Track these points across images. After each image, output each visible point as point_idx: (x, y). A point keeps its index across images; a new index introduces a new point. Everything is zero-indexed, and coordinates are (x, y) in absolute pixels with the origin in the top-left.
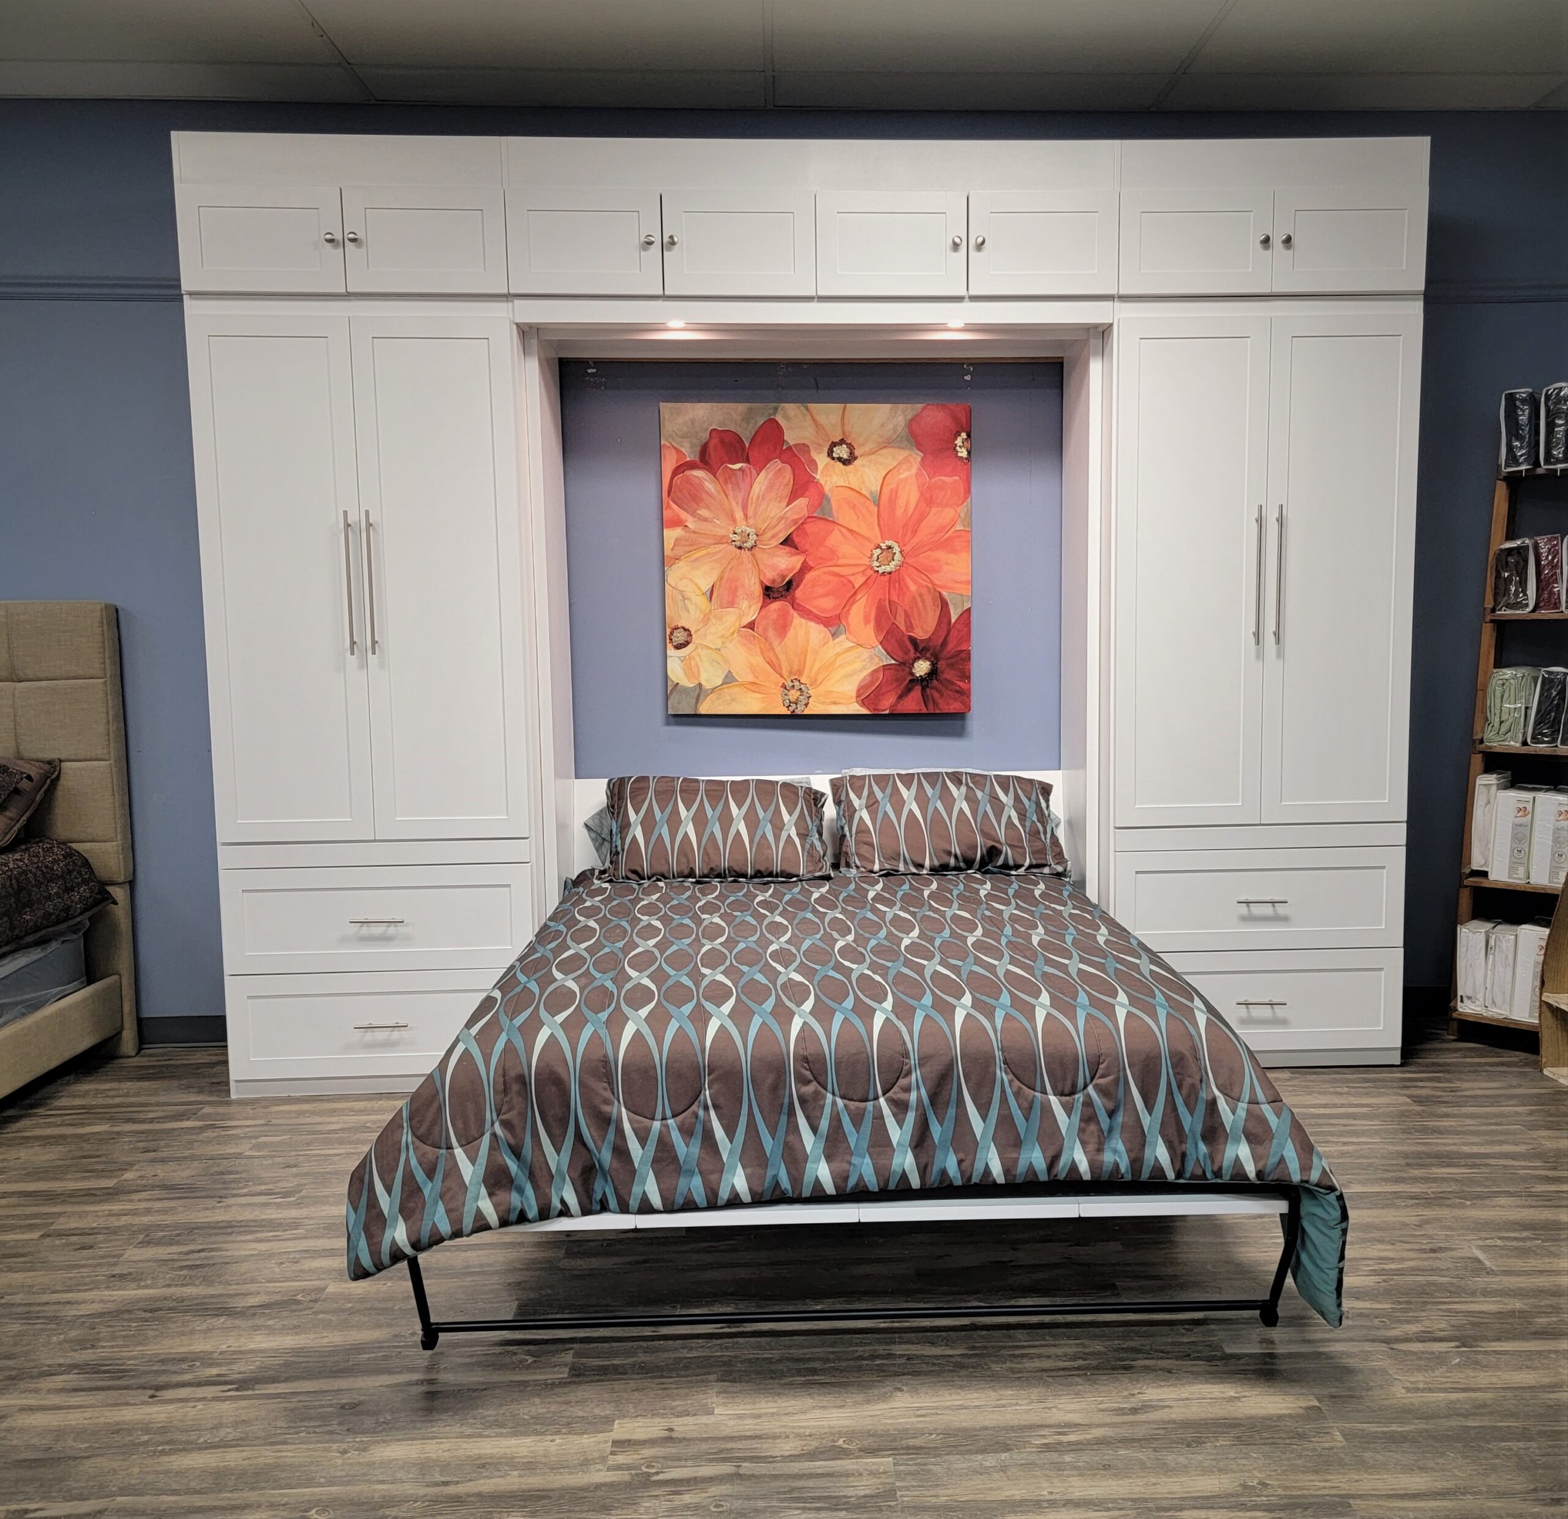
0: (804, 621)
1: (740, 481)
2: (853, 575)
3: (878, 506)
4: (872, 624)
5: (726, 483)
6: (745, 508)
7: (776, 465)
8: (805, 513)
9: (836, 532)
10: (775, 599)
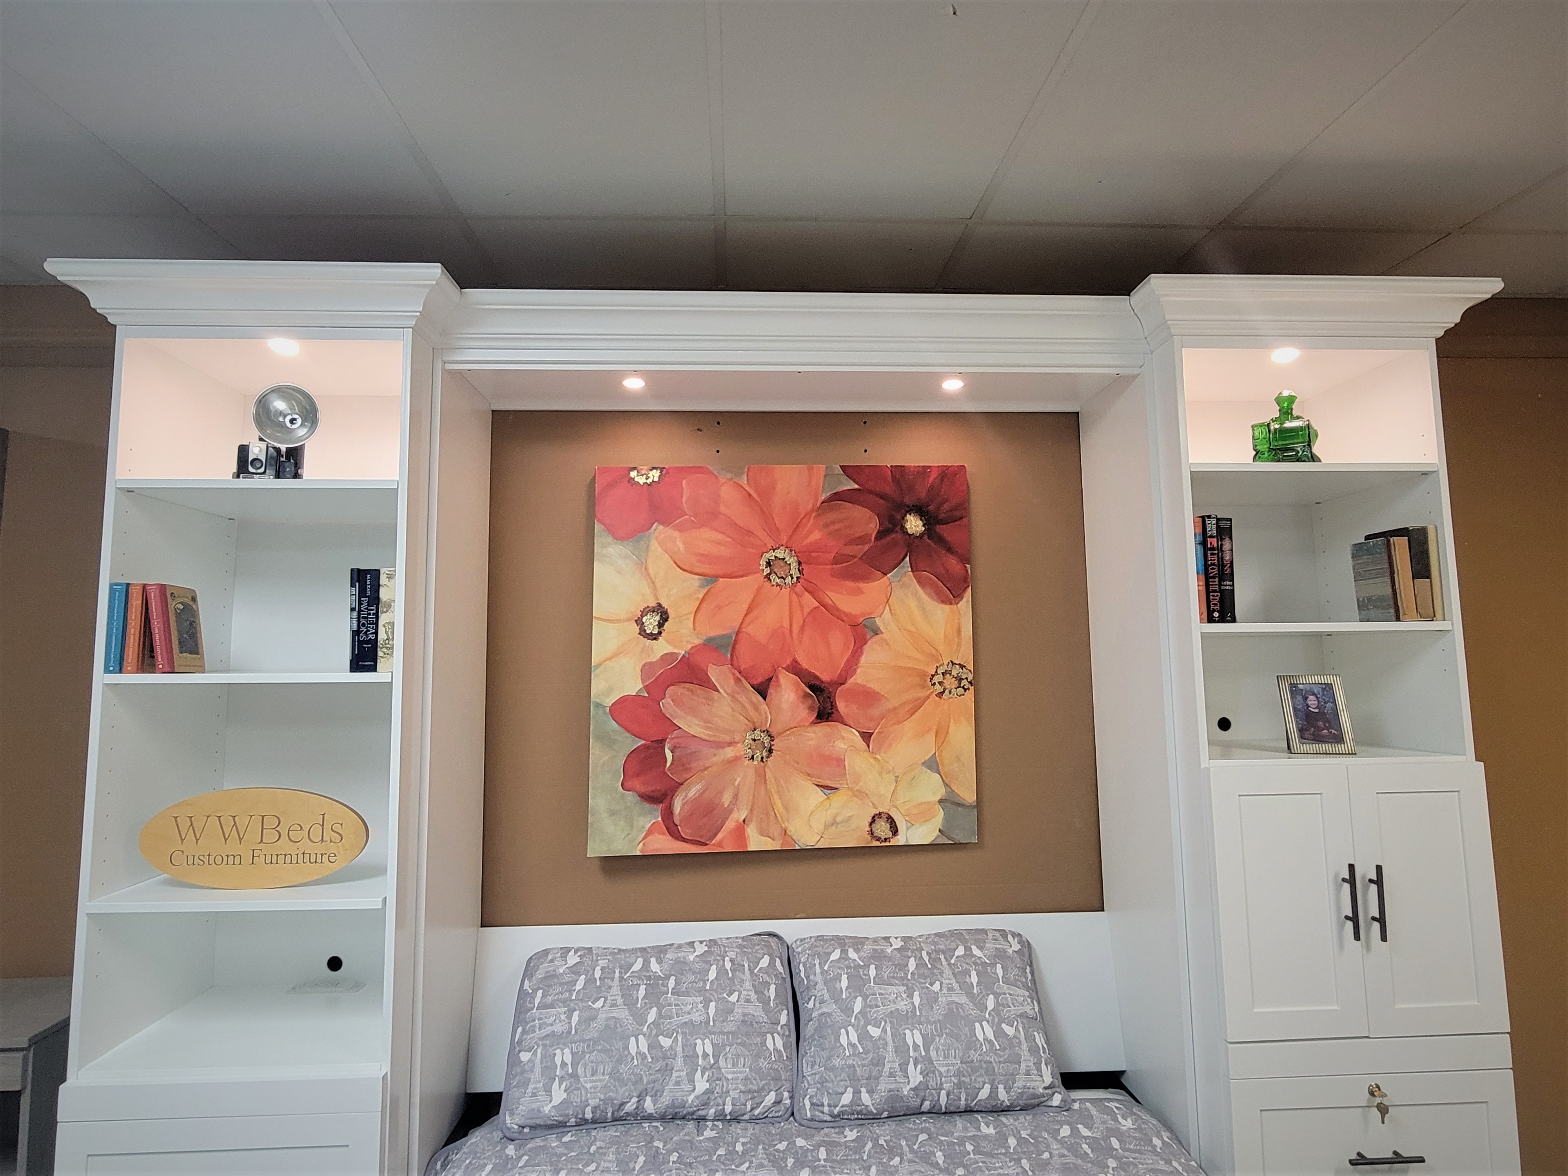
0: (858, 671)
1: (689, 751)
2: (802, 610)
3: (718, 577)
4: (862, 585)
5: (687, 770)
6: (720, 745)
7: (667, 705)
8: (726, 668)
9: (749, 629)
10: (833, 706)
